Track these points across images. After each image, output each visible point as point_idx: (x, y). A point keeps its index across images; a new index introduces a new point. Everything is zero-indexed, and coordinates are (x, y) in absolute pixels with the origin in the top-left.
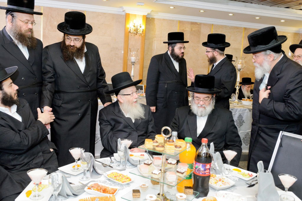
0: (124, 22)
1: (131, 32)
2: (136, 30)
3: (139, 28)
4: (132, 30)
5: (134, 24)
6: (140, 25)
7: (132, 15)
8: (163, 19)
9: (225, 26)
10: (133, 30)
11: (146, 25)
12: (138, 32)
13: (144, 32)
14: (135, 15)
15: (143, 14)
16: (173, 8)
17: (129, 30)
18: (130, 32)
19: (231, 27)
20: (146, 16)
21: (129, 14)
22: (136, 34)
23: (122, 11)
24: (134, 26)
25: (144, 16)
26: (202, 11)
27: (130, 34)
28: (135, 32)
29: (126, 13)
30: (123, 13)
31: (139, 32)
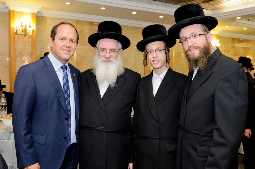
0: (8, 21)
1: (18, 33)
2: (25, 31)
3: (28, 28)
4: (18, 31)
5: (22, 23)
6: (30, 24)
7: (17, 12)
8: (57, 18)
9: (126, 26)
10: (21, 31)
11: (37, 25)
12: (27, 33)
13: (35, 33)
14: (22, 13)
15: (31, 12)
16: (70, 4)
17: (15, 30)
18: (16, 33)
19: (133, 27)
20: (36, 13)
21: (14, 11)
22: (25, 36)
23: (4, 7)
24: (22, 26)
25: (33, 14)
26: (103, 8)
27: (16, 36)
28: (24, 33)
29: (10, 10)
30: (6, 11)
31: (29, 33)
